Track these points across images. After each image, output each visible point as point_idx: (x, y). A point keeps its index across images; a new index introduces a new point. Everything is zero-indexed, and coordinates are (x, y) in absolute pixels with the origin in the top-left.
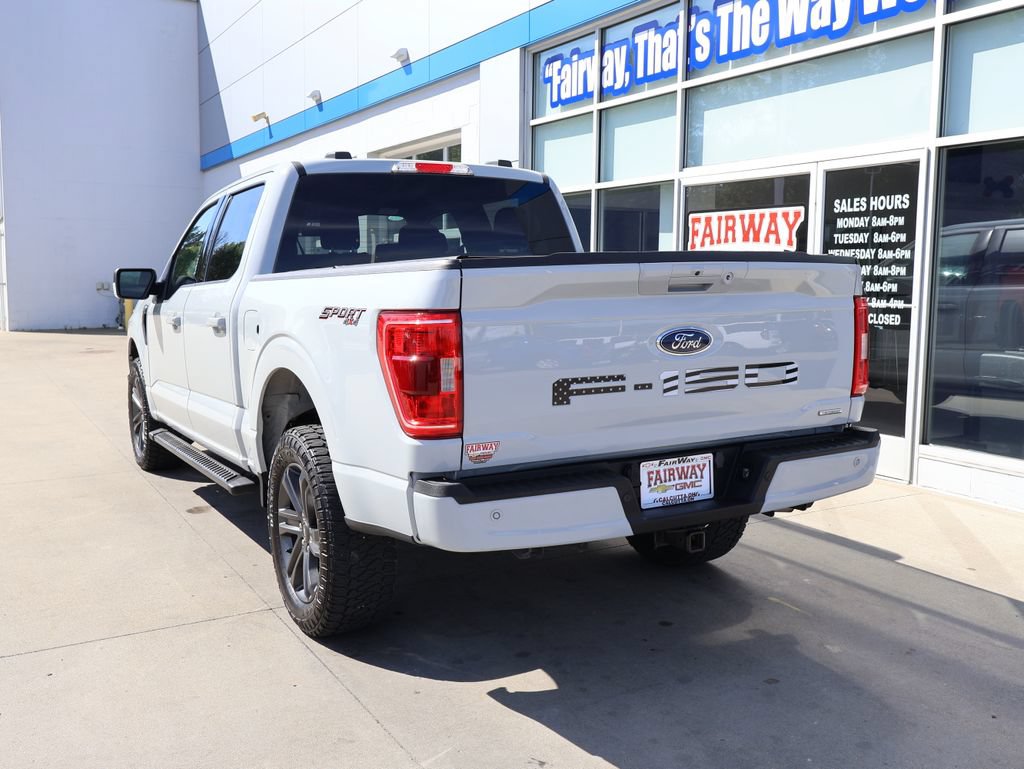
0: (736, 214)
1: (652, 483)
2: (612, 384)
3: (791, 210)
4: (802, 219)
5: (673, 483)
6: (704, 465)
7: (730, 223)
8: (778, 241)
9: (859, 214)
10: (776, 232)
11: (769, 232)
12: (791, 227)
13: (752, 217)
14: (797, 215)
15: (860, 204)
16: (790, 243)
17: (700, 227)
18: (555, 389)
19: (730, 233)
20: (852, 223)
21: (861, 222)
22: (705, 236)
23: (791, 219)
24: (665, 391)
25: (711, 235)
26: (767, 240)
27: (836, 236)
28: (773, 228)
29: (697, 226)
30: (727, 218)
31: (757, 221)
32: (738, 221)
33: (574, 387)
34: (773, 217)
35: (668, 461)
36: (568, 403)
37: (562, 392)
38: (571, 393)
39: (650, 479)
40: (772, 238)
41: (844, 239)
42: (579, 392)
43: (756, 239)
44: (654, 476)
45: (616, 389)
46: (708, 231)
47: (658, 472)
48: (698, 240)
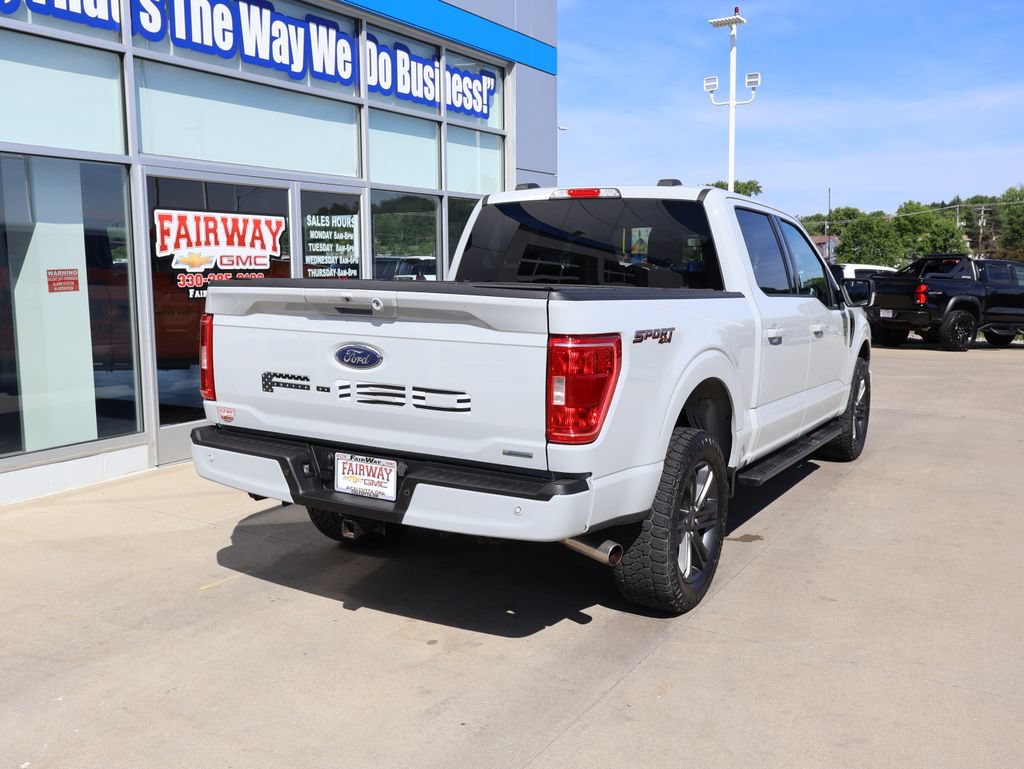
0: (218, 216)
1: (346, 472)
2: (299, 382)
3: (274, 219)
4: (283, 228)
5: (362, 477)
6: (391, 470)
7: (211, 225)
8: (263, 246)
9: (325, 229)
10: (261, 238)
11: (254, 238)
12: (274, 235)
13: (235, 221)
14: (279, 224)
15: (325, 221)
16: (274, 249)
17: (173, 226)
18: (263, 379)
19: (212, 236)
20: (321, 235)
21: (326, 235)
22: (179, 236)
23: (274, 227)
24: (341, 396)
25: (187, 236)
26: (252, 245)
27: (310, 244)
28: (257, 234)
29: (167, 224)
30: (207, 220)
31: (241, 226)
32: (220, 226)
33: (275, 379)
34: (257, 224)
35: (358, 457)
36: (272, 391)
37: (269, 382)
38: (273, 384)
39: (344, 468)
40: (258, 243)
41: (316, 247)
42: (278, 384)
43: (242, 243)
44: (347, 466)
45: (303, 387)
46: (183, 232)
47: (351, 464)
48: (170, 241)
